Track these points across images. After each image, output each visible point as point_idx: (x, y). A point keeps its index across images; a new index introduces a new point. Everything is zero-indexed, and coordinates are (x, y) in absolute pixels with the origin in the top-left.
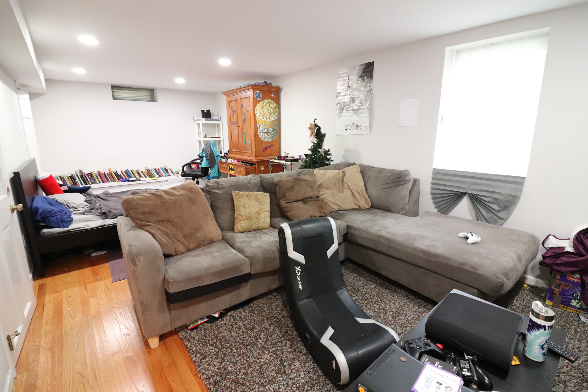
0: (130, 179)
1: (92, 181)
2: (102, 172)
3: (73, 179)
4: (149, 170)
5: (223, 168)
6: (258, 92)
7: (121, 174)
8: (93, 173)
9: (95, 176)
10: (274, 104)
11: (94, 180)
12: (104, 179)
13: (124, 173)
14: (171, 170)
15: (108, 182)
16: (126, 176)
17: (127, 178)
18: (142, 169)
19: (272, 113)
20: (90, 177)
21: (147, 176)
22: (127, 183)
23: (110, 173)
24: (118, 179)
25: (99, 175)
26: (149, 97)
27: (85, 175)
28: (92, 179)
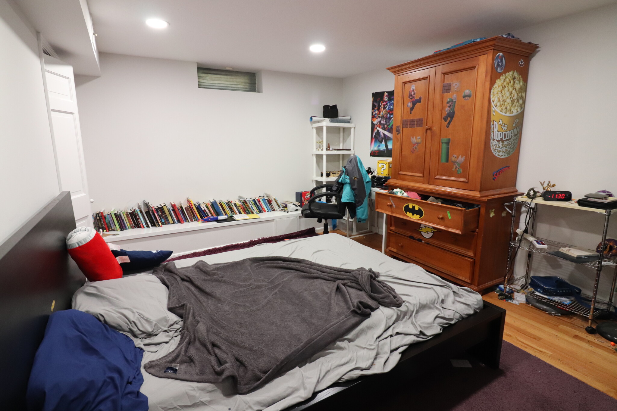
0: (220, 218)
1: (163, 221)
2: (178, 206)
3: (135, 217)
4: (245, 201)
5: (388, 206)
6: (501, 54)
7: (206, 208)
8: (165, 208)
9: (167, 213)
10: (520, 82)
11: (166, 218)
12: (181, 216)
13: (209, 206)
14: (276, 201)
15: (186, 221)
16: (212, 212)
17: (215, 216)
18: (235, 200)
19: (516, 101)
20: (160, 213)
21: (241, 211)
22: (214, 224)
23: (189, 206)
24: (202, 217)
25: (173, 210)
26: (248, 85)
27: (152, 211)
28: (163, 217)
